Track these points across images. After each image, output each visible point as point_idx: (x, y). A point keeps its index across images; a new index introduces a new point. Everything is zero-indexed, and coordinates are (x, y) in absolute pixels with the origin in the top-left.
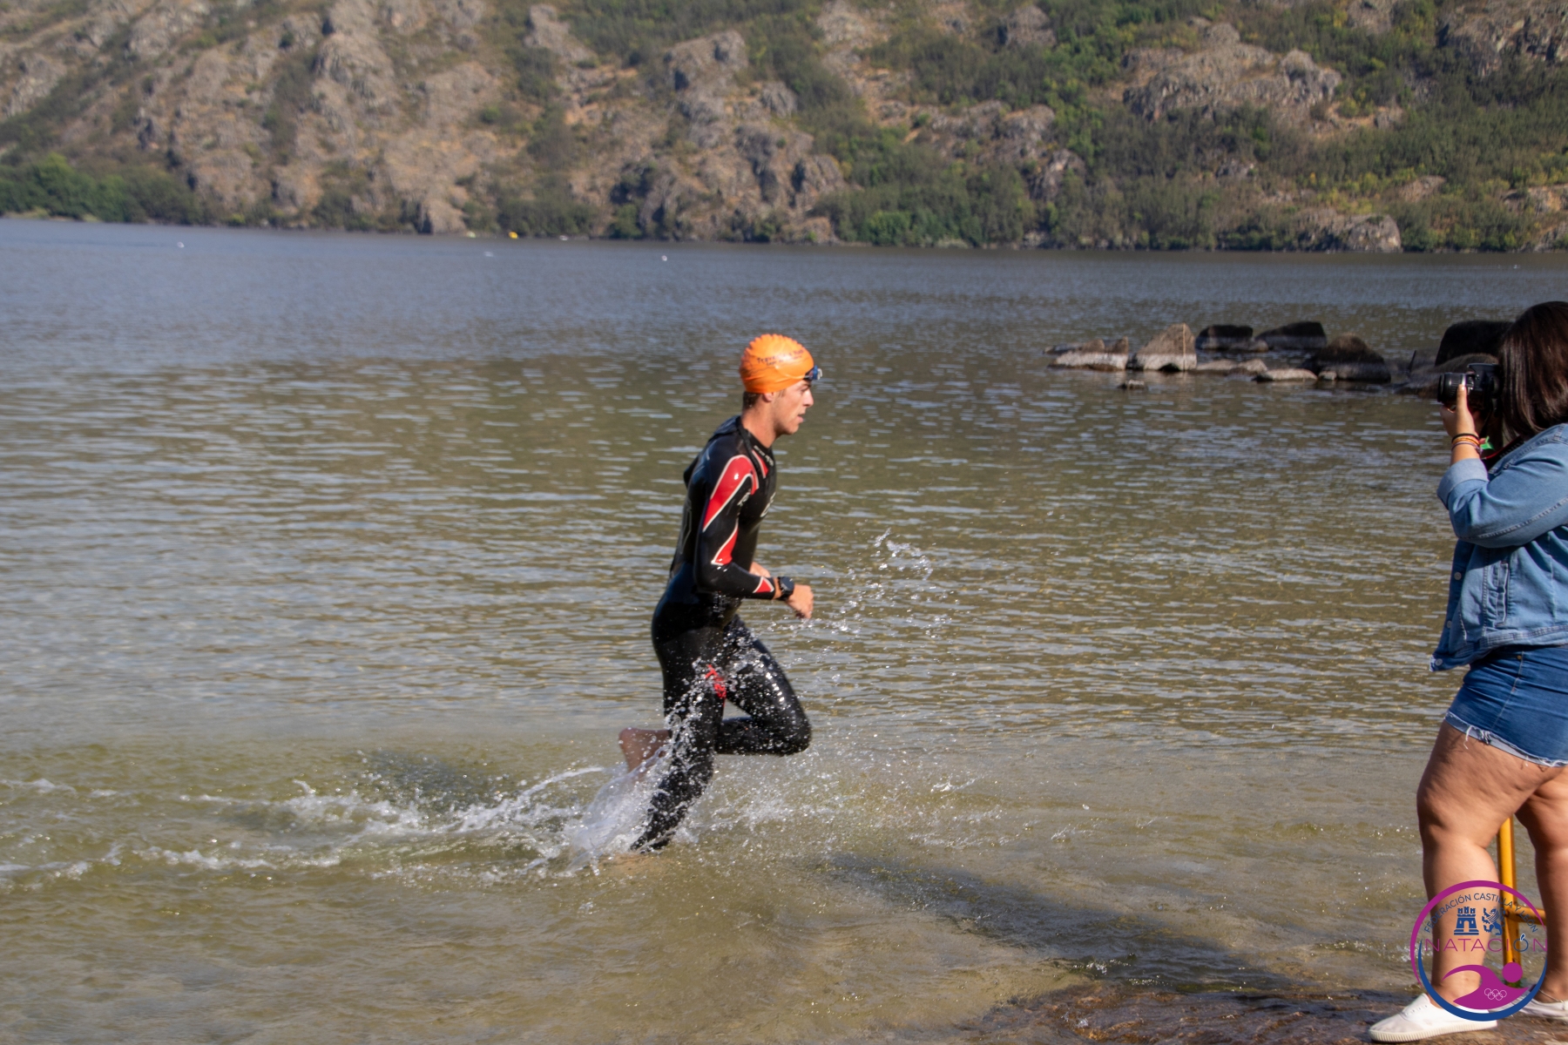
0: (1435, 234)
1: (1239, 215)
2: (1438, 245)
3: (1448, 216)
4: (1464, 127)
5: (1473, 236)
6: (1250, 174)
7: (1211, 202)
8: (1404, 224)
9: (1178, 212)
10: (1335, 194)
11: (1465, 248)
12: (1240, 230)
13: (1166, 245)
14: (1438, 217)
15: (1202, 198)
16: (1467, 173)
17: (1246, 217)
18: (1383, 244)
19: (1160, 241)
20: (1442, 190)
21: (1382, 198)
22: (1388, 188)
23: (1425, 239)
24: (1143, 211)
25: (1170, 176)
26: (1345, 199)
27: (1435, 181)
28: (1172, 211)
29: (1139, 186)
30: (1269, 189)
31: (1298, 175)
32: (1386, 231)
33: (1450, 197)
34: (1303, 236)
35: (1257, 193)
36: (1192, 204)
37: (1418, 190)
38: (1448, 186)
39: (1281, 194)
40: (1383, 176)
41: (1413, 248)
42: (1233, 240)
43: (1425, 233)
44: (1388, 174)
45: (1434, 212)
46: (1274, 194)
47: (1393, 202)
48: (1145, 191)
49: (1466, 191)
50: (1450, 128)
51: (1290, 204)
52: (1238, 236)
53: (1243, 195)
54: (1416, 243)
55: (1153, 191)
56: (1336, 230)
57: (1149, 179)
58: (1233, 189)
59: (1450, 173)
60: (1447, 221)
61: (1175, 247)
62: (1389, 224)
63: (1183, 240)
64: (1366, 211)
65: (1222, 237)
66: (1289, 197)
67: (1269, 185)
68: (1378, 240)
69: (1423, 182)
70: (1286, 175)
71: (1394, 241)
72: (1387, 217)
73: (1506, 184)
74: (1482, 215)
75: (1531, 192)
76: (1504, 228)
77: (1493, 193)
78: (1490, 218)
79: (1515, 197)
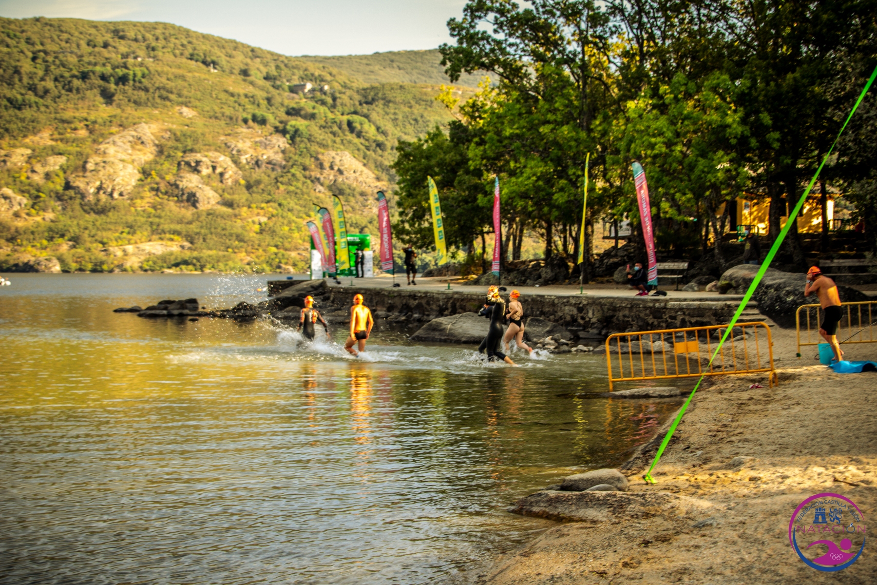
0: (74, 266)
2: (76, 270)
3: (79, 258)
4: (81, 222)
5: (90, 266)
8: (61, 260)
10: (30, 249)
11: (86, 271)
14: (75, 258)
16: (85, 241)
18: (53, 270)
20: (74, 247)
21: (50, 250)
22: (52, 246)
23: (70, 267)
26: (34, 250)
27: (71, 243)
31: (12, 240)
32: (54, 264)
33: (79, 250)
34: (16, 266)
37: (65, 247)
38: (76, 246)
39: (4, 248)
40: (50, 241)
41: (65, 271)
44: (52, 241)
45: (73, 256)
47: (55, 252)
49: (85, 248)
50: (75, 222)
51: (9, 253)
54: (66, 269)
56: (32, 263)
59: (76, 241)
60: (78, 260)
62: (55, 261)
64: (43, 255)
66: (9, 250)
68: (51, 268)
69: (67, 244)
70: (7, 240)
71: (57, 268)
72: (54, 258)
73: (101, 245)
74: (93, 257)
75: (111, 249)
76: (102, 263)
77: (96, 249)
78: (96, 259)
79: (105, 250)
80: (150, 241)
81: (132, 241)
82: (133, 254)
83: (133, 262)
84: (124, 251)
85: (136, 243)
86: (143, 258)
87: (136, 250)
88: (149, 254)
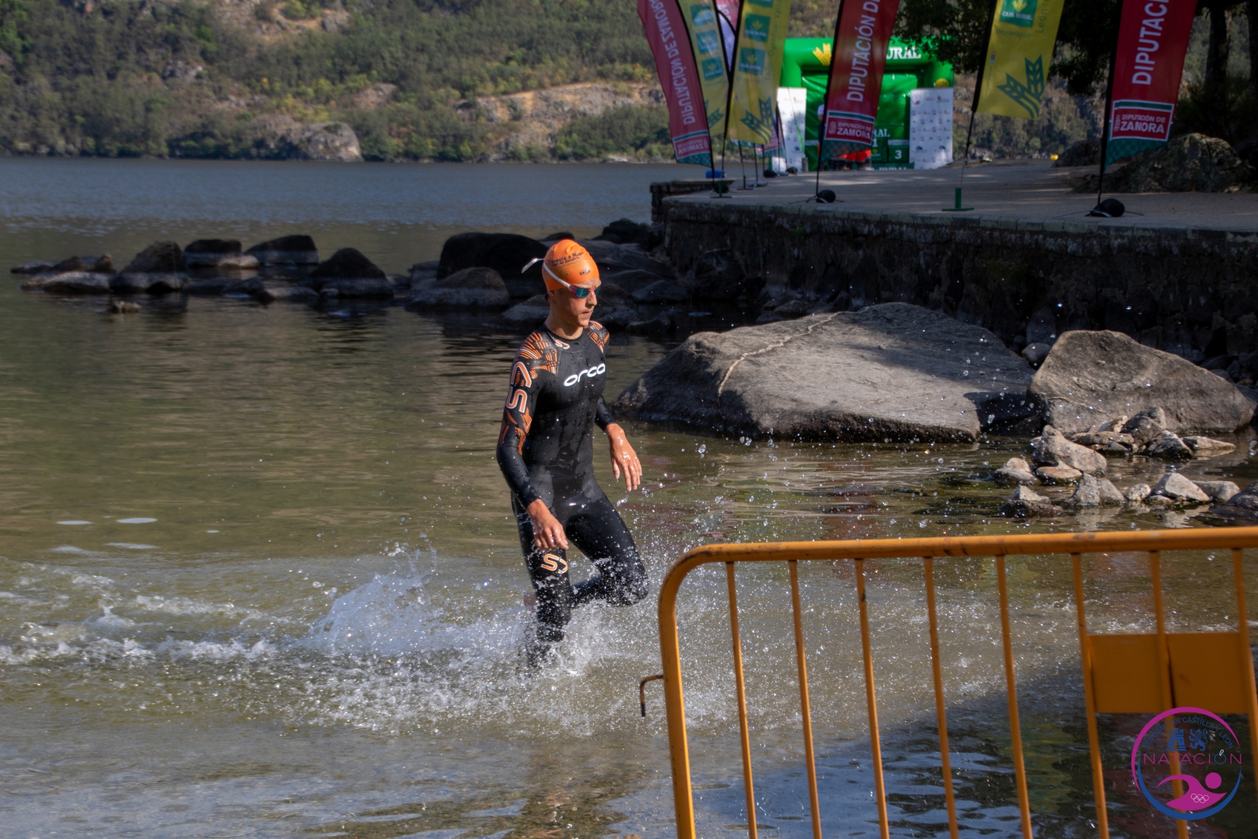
0: (393, 144)
1: (191, 121)
2: (398, 155)
3: (404, 125)
4: (411, 33)
5: (430, 145)
6: (199, 76)
7: (159, 105)
8: (362, 131)
9: (124, 117)
10: (290, 100)
11: (423, 158)
12: (193, 136)
13: (115, 151)
14: (394, 125)
15: (150, 101)
16: (419, 82)
17: (198, 121)
18: (343, 154)
19: (108, 147)
20: (395, 97)
21: (338, 105)
22: (342, 95)
23: (383, 148)
24: (85, 115)
25: (111, 76)
26: (300, 105)
27: (388, 88)
28: (117, 115)
29: (78, 86)
30: (221, 95)
31: (249, 78)
32: (346, 140)
33: (404, 106)
34: (260, 144)
35: (208, 97)
36: (139, 107)
37: (373, 97)
38: (401, 94)
39: (233, 98)
40: (337, 82)
41: (372, 158)
42: (187, 148)
43: (384, 144)
44: (342, 80)
45: (391, 120)
46: (227, 99)
47: (349, 109)
48: (85, 93)
49: (419, 100)
50: (398, 34)
51: (244, 110)
52: (192, 143)
53: (194, 99)
54: (375, 152)
55: (94, 92)
56: (294, 138)
57: (89, 79)
58: (182, 92)
59: (400, 79)
60: (403, 130)
61: (124, 154)
62: (348, 132)
63: (133, 147)
64: (321, 118)
65: (173, 145)
66: (242, 103)
67: (220, 88)
68: (337, 149)
69: (377, 89)
70: (237, 79)
71: (354, 150)
72: (345, 125)
73: (457, 93)
74: (437, 124)
75: (481, 101)
76: (459, 138)
77: (445, 102)
78: (444, 128)
79: (466, 106)
80: (575, 80)
81: (533, 82)
82: (536, 116)
83: (534, 135)
84: (513, 107)
85: (541, 86)
86: (557, 125)
87: (542, 105)
88: (574, 113)
